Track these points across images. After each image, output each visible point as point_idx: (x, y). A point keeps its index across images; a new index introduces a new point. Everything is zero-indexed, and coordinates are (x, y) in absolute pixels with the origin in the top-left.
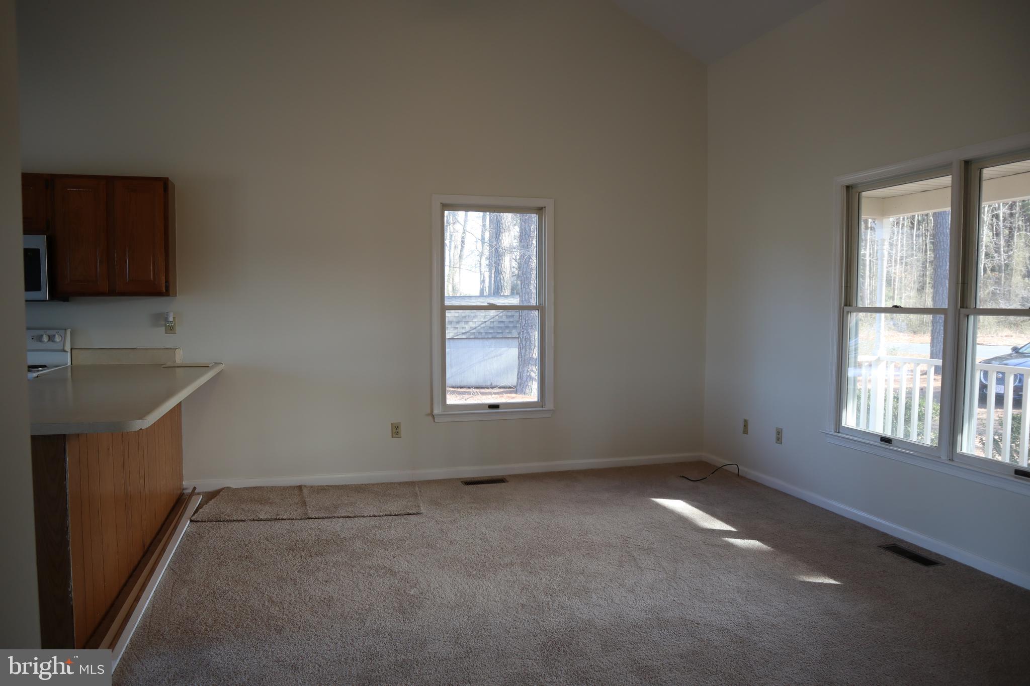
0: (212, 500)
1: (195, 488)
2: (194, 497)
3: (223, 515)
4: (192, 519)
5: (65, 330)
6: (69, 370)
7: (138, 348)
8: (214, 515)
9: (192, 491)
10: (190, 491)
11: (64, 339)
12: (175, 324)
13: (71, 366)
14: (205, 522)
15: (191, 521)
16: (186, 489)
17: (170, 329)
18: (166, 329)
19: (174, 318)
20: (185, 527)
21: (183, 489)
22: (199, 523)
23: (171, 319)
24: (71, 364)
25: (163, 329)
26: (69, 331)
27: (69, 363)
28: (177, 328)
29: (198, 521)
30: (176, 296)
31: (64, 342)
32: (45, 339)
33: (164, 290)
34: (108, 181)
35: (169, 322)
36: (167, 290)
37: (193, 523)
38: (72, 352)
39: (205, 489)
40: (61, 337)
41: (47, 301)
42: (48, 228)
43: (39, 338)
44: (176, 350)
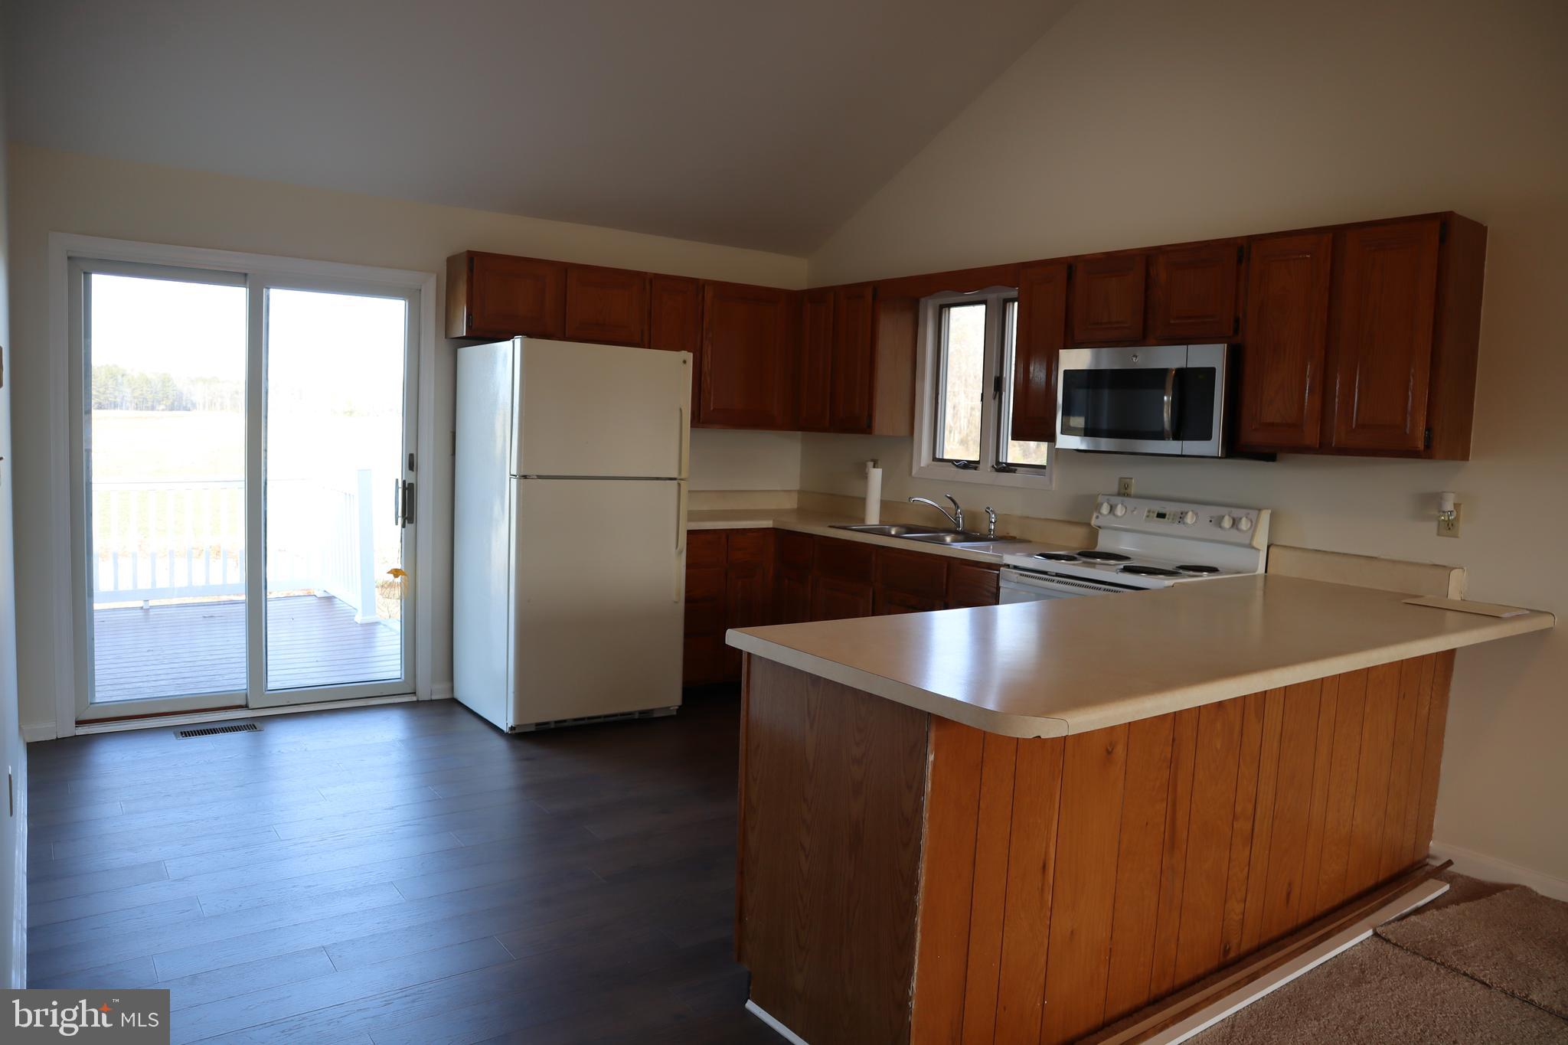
0: (1462, 905)
1: (1449, 863)
2: (1432, 882)
3: (1451, 950)
4: (1379, 930)
5: (1260, 510)
6: (1260, 584)
7: (1382, 557)
8: (1432, 940)
9: (1442, 865)
10: (1437, 863)
11: (1254, 526)
12: (1457, 518)
13: (1266, 576)
14: (1401, 947)
15: (1376, 934)
16: (1434, 858)
17: (1449, 527)
18: (1439, 525)
19: (1457, 506)
20: (1355, 939)
21: (1428, 856)
22: (1388, 947)
23: (1449, 506)
24: (1266, 572)
25: (1434, 525)
26: (1265, 516)
27: (1261, 570)
28: (1463, 527)
29: (1388, 941)
30: (1468, 460)
31: (1254, 531)
32: (1227, 523)
33: (1421, 445)
34: (1336, 234)
35: (1444, 512)
36: (1428, 446)
37: (1376, 939)
38: (1271, 549)
39: (1466, 873)
40: (1252, 522)
41: (1220, 458)
42: (1236, 331)
43: (1218, 522)
44: (1453, 572)
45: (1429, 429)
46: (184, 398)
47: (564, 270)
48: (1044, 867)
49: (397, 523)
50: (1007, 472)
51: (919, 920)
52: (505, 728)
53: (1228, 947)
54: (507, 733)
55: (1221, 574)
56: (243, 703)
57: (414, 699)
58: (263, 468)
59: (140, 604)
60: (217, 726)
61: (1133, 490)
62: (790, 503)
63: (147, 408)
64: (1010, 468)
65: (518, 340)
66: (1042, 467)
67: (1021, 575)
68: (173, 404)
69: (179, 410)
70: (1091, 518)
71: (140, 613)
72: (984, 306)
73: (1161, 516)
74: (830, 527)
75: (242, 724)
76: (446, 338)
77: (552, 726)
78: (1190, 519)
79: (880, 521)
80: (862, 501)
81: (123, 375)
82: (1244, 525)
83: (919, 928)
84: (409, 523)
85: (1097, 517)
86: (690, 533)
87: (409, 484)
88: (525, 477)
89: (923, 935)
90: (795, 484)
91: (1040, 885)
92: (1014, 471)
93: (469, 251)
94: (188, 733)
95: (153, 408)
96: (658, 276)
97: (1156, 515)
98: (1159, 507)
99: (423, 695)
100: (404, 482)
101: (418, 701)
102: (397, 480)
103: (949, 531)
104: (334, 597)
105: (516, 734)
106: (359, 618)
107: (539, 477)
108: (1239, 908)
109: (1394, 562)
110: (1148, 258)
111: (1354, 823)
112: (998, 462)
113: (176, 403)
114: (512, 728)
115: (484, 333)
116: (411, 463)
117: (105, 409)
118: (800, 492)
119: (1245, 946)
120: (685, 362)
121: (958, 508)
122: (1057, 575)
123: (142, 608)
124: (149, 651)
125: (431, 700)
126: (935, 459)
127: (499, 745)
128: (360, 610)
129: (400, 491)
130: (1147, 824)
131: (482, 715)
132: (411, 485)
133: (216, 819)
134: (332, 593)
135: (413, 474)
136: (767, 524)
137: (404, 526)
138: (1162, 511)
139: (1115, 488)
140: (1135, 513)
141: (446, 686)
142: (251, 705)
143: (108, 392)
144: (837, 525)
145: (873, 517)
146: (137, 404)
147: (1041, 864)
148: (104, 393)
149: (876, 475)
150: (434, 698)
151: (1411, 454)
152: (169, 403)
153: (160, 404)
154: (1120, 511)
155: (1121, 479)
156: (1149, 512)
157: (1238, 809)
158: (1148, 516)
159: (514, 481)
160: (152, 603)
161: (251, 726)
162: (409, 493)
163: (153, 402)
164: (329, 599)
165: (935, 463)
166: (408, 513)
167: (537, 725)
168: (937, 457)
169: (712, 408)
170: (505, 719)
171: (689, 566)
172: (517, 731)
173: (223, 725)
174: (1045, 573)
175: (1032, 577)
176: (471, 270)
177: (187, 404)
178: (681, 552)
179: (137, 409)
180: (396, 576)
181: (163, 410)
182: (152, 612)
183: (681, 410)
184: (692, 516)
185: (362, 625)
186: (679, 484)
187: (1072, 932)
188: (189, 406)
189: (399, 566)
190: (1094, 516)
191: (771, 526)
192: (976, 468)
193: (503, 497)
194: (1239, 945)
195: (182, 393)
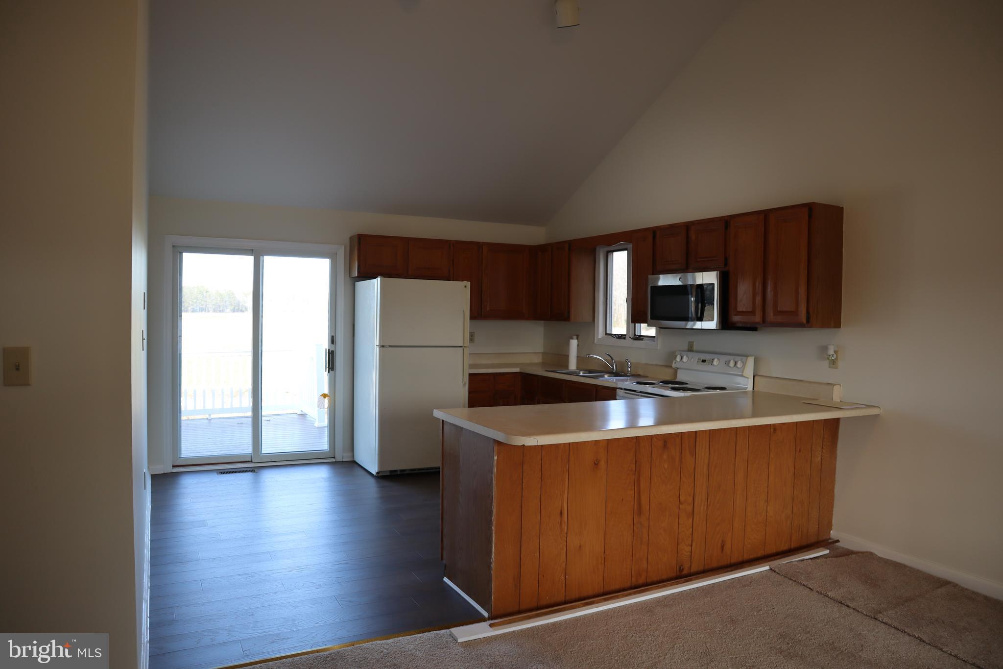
0: (830, 559)
1: (837, 541)
2: (821, 549)
3: (805, 576)
4: (774, 567)
5: (749, 357)
6: (750, 395)
9: (832, 542)
10: (830, 541)
11: (744, 364)
12: (837, 359)
13: (753, 391)
15: (771, 569)
16: (830, 538)
17: (833, 363)
18: (829, 362)
19: (836, 352)
20: (758, 570)
21: (827, 537)
22: (774, 574)
23: (831, 352)
24: (753, 389)
25: (826, 362)
26: (751, 360)
27: (750, 388)
28: (840, 363)
29: (776, 572)
30: (840, 327)
31: (744, 368)
32: (732, 364)
33: (804, 321)
34: (765, 215)
35: (830, 355)
36: (808, 321)
37: (770, 571)
38: (755, 378)
39: (845, 547)
40: (743, 363)
41: (719, 330)
42: (726, 264)
43: (727, 363)
44: (835, 386)
45: (808, 312)
46: (241, 305)
47: (407, 242)
48: (561, 513)
49: (326, 371)
50: (638, 340)
51: (493, 528)
52: (374, 473)
53: (682, 568)
54: (375, 476)
55: (728, 390)
56: (250, 460)
57: (334, 460)
58: (260, 344)
59: (207, 416)
60: (237, 470)
61: (695, 348)
62: (538, 359)
63: (220, 311)
64: (640, 338)
65: (379, 279)
66: (654, 337)
67: (626, 393)
68: (234, 308)
69: (238, 312)
70: (672, 363)
71: (206, 421)
72: (627, 251)
73: (704, 361)
74: (546, 371)
75: (249, 469)
76: (349, 277)
77: (399, 473)
78: (716, 362)
79: (577, 368)
80: (566, 357)
81: (207, 292)
82: (739, 365)
83: (494, 532)
84: (331, 370)
85: (675, 363)
86: (470, 375)
87: (332, 351)
88: (383, 346)
89: (496, 535)
90: (541, 350)
91: (559, 521)
92: (642, 340)
93: (358, 234)
94: (223, 472)
95: (223, 311)
96: (457, 242)
97: (701, 361)
98: (703, 356)
99: (339, 459)
100: (329, 350)
101: (336, 462)
102: (326, 349)
103: (607, 373)
104: (306, 414)
105: (380, 476)
106: (316, 425)
107: (390, 346)
108: (688, 549)
109: (810, 382)
110: (687, 226)
111: (768, 514)
112: (635, 335)
113: (236, 308)
114: (377, 473)
115: (366, 275)
116: (333, 340)
117: (196, 312)
118: (543, 353)
119: (694, 569)
120: (465, 287)
121: (613, 360)
122: (641, 392)
123: (207, 419)
124: (209, 439)
125: (343, 461)
126: (606, 334)
127: (372, 482)
128: (317, 421)
129: (327, 354)
130: (622, 500)
131: (366, 468)
132: (333, 352)
133: (231, 506)
134: (305, 412)
135: (333, 346)
136: (517, 370)
137: (329, 372)
138: (704, 359)
139: (686, 347)
140: (692, 360)
141: (350, 454)
142: (253, 461)
143: (198, 302)
144: (550, 370)
145: (573, 365)
146: (214, 309)
147: (559, 512)
148: (196, 303)
149: (574, 343)
150: (344, 460)
151: (800, 325)
152: (232, 307)
153: (227, 309)
154: (685, 359)
155: (689, 342)
156: (698, 359)
157: (682, 499)
158: (698, 362)
159: (378, 348)
160: (213, 416)
161: (252, 470)
162: (331, 355)
163: (223, 307)
164: (303, 415)
165: (606, 336)
166: (331, 365)
167: (391, 471)
168: (608, 332)
169: (488, 310)
170: (374, 469)
171: (470, 392)
172: (380, 475)
173: (240, 470)
174: (635, 391)
175: (630, 394)
176: (359, 243)
177: (242, 308)
178: (465, 385)
179: (214, 312)
180: (325, 397)
181: (229, 312)
182: (212, 421)
183: (464, 311)
184: (472, 366)
185: (318, 428)
186: (464, 349)
187: (580, 546)
188: (244, 309)
189: (326, 391)
190: (674, 362)
191: (519, 371)
192: (625, 338)
193: (374, 357)
194: (690, 568)
195: (239, 302)
